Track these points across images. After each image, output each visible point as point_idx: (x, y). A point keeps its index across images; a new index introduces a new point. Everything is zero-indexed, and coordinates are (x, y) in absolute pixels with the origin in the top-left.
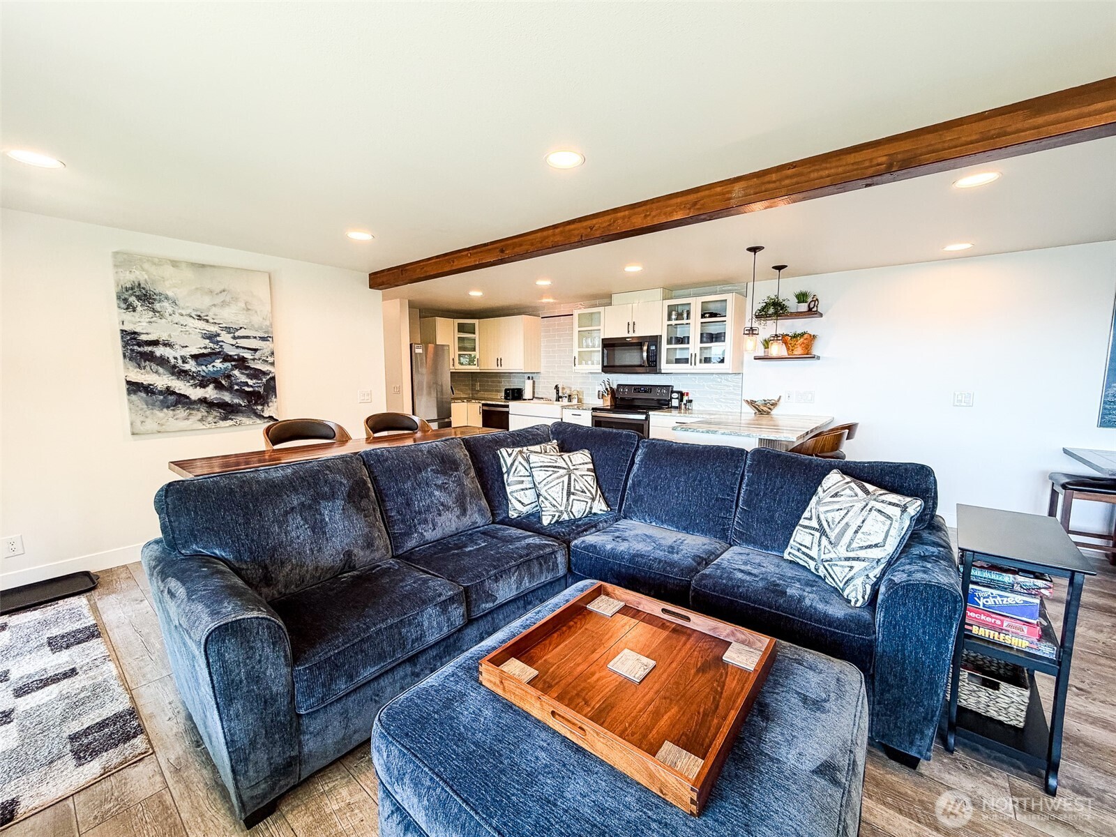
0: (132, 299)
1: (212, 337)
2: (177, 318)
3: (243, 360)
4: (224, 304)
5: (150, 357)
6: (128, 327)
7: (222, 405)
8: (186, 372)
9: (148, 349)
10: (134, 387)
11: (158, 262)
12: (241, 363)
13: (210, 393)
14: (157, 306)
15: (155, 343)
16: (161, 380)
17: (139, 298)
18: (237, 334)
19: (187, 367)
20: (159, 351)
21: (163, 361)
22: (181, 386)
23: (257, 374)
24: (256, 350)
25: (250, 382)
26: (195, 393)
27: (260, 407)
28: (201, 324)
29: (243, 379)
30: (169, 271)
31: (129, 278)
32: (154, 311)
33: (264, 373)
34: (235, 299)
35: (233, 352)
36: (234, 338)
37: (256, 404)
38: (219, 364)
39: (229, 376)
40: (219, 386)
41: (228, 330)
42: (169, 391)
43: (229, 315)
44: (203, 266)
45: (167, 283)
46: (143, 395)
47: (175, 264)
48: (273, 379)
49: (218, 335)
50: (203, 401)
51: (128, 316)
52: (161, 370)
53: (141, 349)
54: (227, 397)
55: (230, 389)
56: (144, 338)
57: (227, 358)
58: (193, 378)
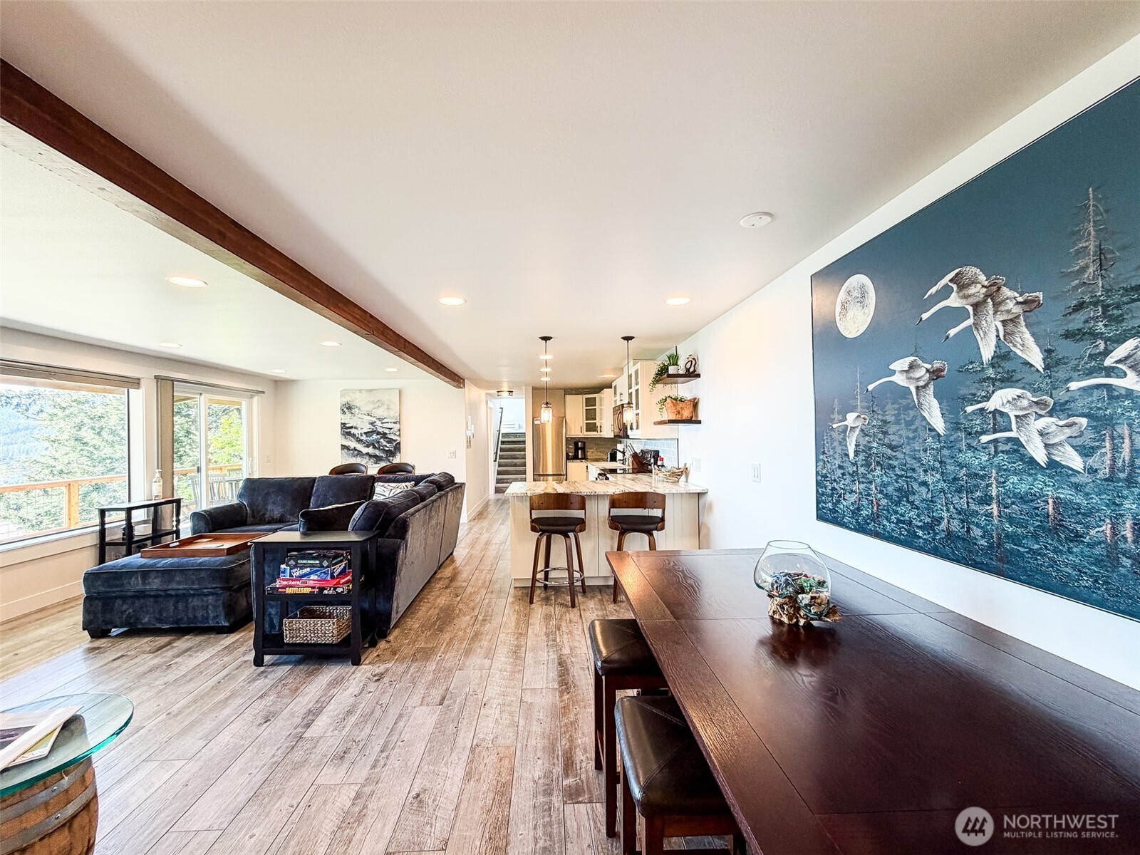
0: (345, 409)
1: (372, 423)
2: (360, 416)
3: (385, 434)
4: (379, 407)
5: (349, 434)
6: (343, 422)
7: (375, 456)
8: (362, 440)
9: (349, 430)
10: (344, 447)
11: (354, 391)
12: (384, 435)
13: (370, 450)
14: (353, 411)
15: (351, 427)
16: (352, 444)
17: (347, 408)
18: (383, 421)
19: (362, 438)
20: (353, 431)
21: (354, 435)
22: (360, 447)
23: (391, 441)
24: (391, 429)
25: (388, 445)
26: (365, 450)
27: (391, 458)
28: (369, 418)
29: (385, 443)
30: (358, 394)
31: (344, 400)
32: (352, 413)
33: (395, 441)
34: (383, 404)
35: (380, 430)
36: (382, 423)
37: (390, 456)
38: (375, 436)
39: (378, 442)
40: (374, 447)
41: (379, 419)
42: (355, 449)
43: (380, 412)
44: (371, 390)
45: (357, 401)
46: (346, 450)
47: (360, 391)
48: (399, 443)
49: (375, 422)
50: (368, 454)
51: (343, 416)
52: (353, 439)
53: (346, 431)
54: (378, 453)
55: (379, 449)
56: (347, 425)
57: (378, 433)
58: (364, 443)
